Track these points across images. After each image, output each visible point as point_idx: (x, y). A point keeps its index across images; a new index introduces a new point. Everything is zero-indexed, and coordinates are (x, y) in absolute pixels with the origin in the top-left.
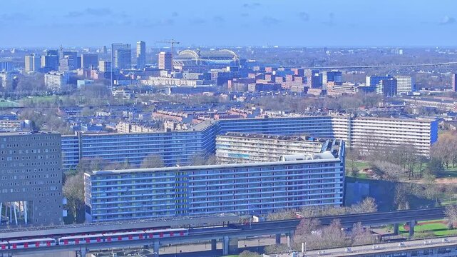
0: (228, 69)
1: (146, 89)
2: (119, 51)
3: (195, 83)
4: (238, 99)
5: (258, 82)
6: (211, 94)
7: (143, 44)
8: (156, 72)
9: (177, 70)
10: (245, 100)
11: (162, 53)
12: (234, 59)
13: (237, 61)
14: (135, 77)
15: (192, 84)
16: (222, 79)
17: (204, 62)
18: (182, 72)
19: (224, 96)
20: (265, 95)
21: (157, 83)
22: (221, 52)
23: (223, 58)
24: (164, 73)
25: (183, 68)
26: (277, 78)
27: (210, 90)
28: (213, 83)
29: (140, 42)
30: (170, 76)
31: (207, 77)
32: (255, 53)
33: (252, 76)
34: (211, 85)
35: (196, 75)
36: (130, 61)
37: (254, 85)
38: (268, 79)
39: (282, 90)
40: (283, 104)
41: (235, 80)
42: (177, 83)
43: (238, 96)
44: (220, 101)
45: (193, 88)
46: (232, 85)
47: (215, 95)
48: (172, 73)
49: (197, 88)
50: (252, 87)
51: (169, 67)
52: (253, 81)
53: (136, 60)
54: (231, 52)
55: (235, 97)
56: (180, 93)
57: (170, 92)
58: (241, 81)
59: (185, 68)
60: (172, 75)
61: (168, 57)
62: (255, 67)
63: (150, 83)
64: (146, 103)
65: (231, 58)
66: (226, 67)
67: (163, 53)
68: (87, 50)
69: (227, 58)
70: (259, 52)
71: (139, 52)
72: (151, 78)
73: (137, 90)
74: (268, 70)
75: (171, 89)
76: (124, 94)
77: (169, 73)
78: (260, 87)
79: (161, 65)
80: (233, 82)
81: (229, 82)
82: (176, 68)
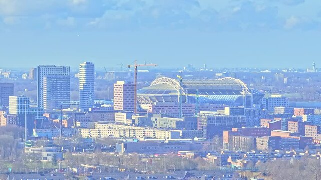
0: (227, 111)
1: (85, 145)
2: (49, 78)
3: (168, 134)
4: (233, 165)
5: (274, 134)
6: (190, 155)
7: (90, 67)
8: (107, 115)
9: (143, 112)
10: (245, 165)
11: (119, 83)
12: (243, 93)
13: (248, 97)
14: (70, 123)
15: (163, 136)
16: (215, 128)
17: (192, 100)
18: (151, 115)
19: (212, 158)
20: (282, 157)
21: (105, 134)
22: (221, 81)
23: (224, 92)
24: (121, 117)
25: (154, 108)
26: (307, 127)
27: (191, 148)
28: (199, 135)
29: (84, 65)
30: (130, 122)
31: (190, 125)
32: (289, 83)
33: (265, 124)
34: (196, 139)
35: (173, 121)
36: (68, 95)
37: (266, 140)
38: (293, 127)
39: (314, 148)
40: (305, 173)
41: (235, 130)
42: (140, 134)
43: (234, 160)
44: (200, 167)
45: (162, 144)
46: (230, 140)
47: (196, 156)
48: (133, 117)
49: (170, 143)
50: (263, 144)
51: (130, 107)
52: (266, 132)
53: (78, 94)
54: (239, 81)
55: (229, 160)
56: (139, 152)
57: (123, 150)
58: (246, 133)
59: (156, 109)
60: (133, 121)
61: (129, 89)
62: (277, 108)
63: (94, 134)
64: (75, 170)
65: (238, 93)
66: (223, 108)
67: (121, 83)
68: (6, 75)
69: (231, 92)
70: (297, 79)
71: (82, 81)
72: (98, 126)
73: (68, 147)
74: (299, 113)
75: (125, 146)
76: (44, 154)
77: (128, 118)
78: (276, 143)
79: (118, 102)
80: (232, 134)
81: (226, 134)
82: (144, 107)
